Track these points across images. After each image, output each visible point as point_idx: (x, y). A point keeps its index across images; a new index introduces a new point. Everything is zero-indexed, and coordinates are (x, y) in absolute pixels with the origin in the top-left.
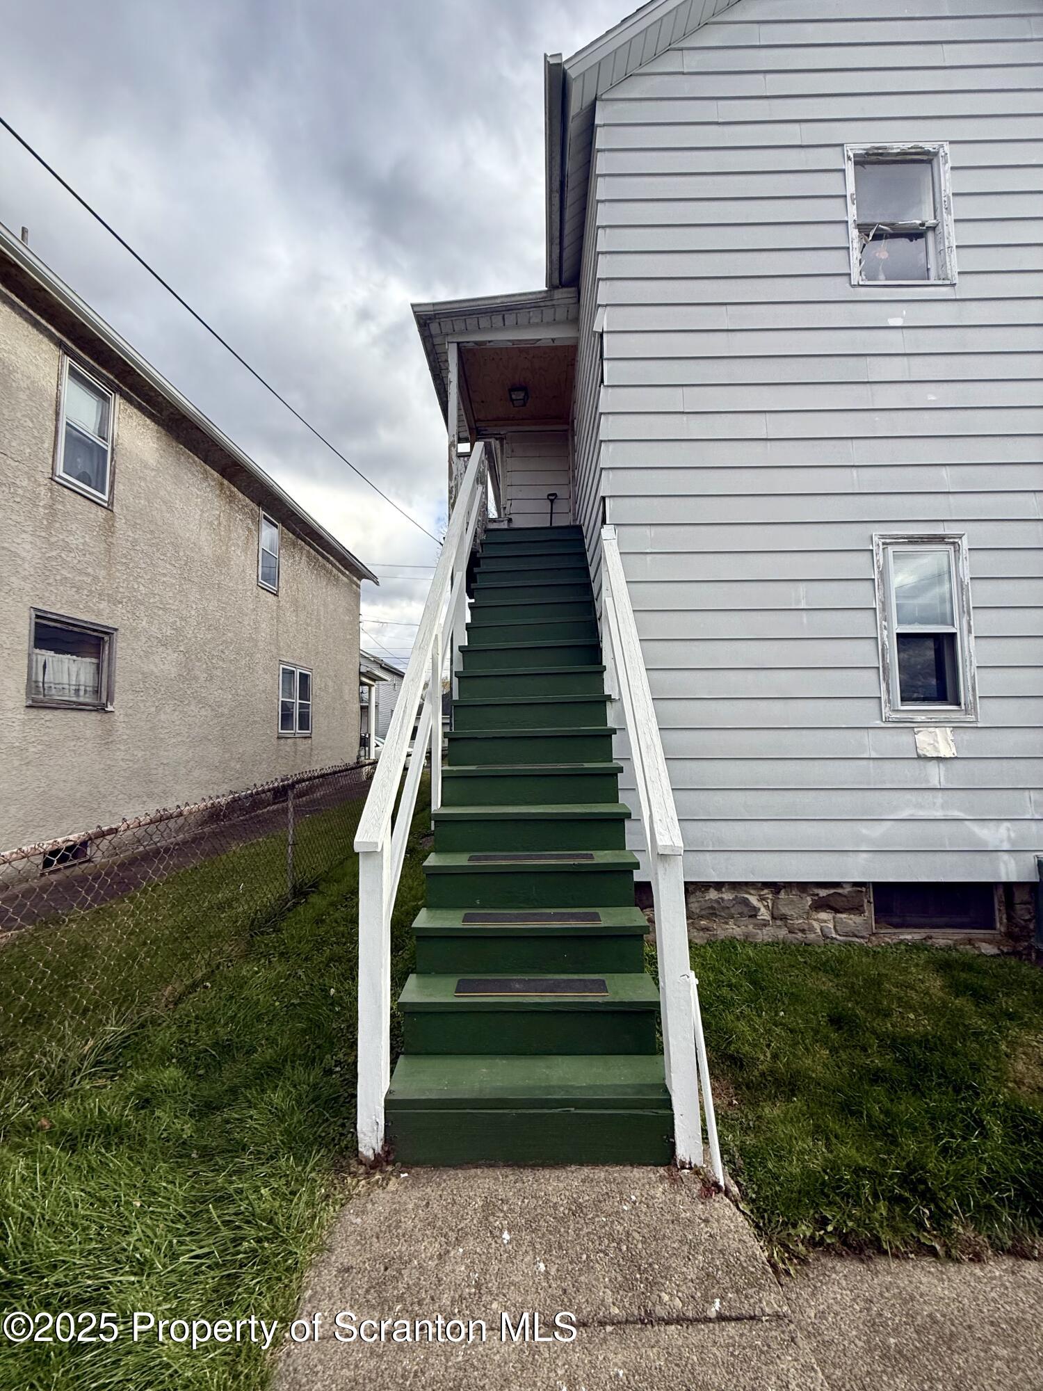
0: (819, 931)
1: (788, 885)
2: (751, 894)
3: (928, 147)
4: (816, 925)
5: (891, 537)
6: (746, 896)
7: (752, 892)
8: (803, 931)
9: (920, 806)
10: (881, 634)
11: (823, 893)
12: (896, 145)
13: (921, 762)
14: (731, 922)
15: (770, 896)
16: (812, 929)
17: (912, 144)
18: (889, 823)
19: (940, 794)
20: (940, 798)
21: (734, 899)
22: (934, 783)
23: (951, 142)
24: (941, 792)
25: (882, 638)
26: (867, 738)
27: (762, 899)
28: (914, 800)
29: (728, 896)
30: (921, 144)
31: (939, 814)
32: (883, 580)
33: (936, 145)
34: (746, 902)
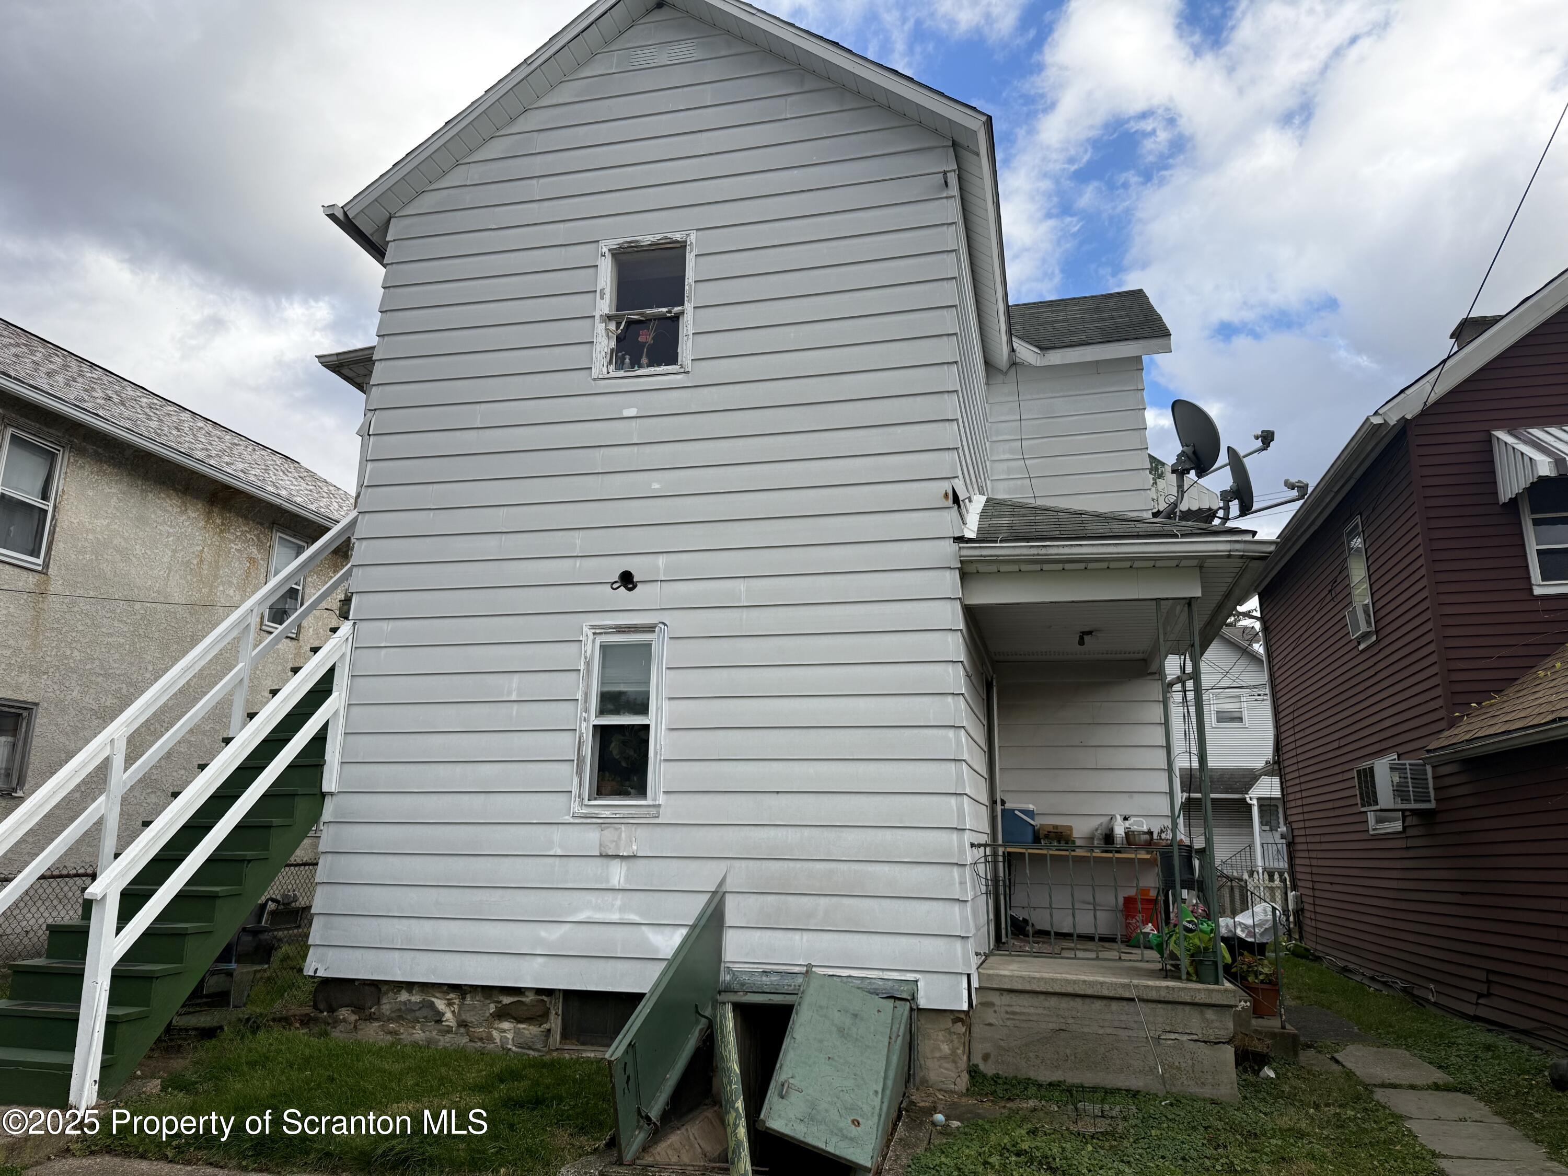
0: (498, 1041)
1: (474, 988)
2: (437, 998)
3: (677, 237)
4: (495, 1033)
5: (600, 627)
6: (433, 999)
7: (437, 995)
8: (481, 1039)
9: (598, 908)
10: (580, 726)
11: (507, 1000)
12: (646, 238)
13: (605, 861)
14: (418, 1026)
15: (457, 1001)
16: (490, 1039)
17: (662, 236)
18: (568, 926)
19: (620, 895)
20: (619, 899)
21: (421, 1002)
22: (615, 882)
23: (697, 230)
24: (621, 893)
25: (580, 730)
26: (557, 834)
27: (450, 1004)
28: (594, 900)
29: (416, 998)
30: (669, 235)
31: (615, 917)
32: (588, 671)
33: (683, 235)
34: (432, 1005)
